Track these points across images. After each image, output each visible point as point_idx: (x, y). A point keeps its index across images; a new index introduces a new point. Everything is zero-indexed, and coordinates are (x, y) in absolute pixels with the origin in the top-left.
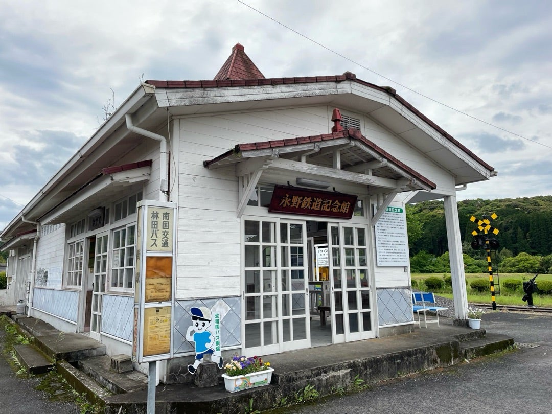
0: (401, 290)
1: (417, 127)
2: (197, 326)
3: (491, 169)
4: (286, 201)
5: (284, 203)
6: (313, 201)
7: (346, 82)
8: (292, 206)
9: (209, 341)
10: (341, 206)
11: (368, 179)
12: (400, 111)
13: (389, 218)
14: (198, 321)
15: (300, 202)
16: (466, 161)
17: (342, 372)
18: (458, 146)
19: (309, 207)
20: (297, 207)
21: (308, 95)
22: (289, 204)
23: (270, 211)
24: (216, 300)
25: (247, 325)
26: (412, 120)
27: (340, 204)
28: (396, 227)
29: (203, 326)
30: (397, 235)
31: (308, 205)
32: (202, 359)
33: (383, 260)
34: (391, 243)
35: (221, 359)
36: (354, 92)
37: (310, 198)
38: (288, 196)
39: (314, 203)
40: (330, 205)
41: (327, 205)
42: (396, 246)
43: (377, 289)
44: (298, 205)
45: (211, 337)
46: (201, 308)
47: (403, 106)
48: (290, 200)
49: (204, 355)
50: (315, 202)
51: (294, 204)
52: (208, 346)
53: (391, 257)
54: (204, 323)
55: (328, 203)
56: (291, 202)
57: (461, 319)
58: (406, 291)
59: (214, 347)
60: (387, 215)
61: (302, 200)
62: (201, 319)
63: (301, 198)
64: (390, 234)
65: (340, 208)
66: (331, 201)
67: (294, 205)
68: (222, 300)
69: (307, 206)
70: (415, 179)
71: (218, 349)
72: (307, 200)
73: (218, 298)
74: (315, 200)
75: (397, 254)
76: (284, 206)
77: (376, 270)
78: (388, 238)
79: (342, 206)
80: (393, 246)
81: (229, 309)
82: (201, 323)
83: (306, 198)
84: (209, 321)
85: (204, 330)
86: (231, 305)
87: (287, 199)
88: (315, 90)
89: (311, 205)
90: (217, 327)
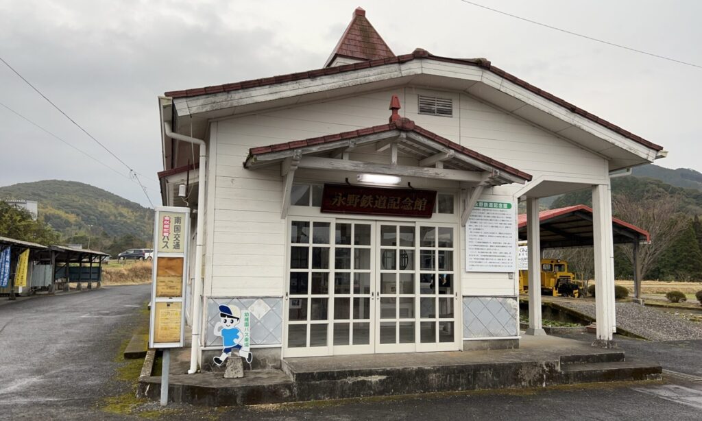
0: (501, 299)
1: (527, 104)
2: (225, 322)
3: (658, 149)
4: (340, 200)
5: (337, 202)
6: (375, 199)
7: (415, 61)
8: (347, 205)
9: (238, 337)
10: (414, 203)
11: (436, 174)
12: (498, 87)
13: (488, 215)
14: (226, 318)
15: (357, 200)
16: (611, 140)
17: (375, 379)
18: (596, 122)
19: (371, 206)
20: (355, 206)
21: (359, 83)
22: (344, 203)
23: (323, 211)
24: (254, 300)
25: (290, 326)
26: (517, 96)
27: (412, 202)
28: (499, 225)
29: (232, 323)
30: (500, 235)
31: (369, 203)
32: (230, 353)
33: (473, 264)
34: (489, 245)
35: (250, 355)
36: (426, 72)
37: (371, 196)
38: (341, 194)
39: (376, 202)
40: (398, 202)
41: (395, 203)
42: (497, 248)
43: (463, 297)
44: (356, 203)
45: (239, 334)
46: (230, 307)
47: (504, 80)
48: (344, 198)
49: (232, 350)
50: (378, 200)
51: (350, 202)
52: (236, 341)
53: (488, 261)
54: (232, 321)
55: (396, 200)
56: (346, 201)
57: (602, 339)
58: (510, 301)
59: (242, 343)
60: (486, 212)
61: (360, 198)
62: (229, 317)
63: (359, 196)
64: (487, 235)
65: (413, 205)
66: (399, 198)
67: (350, 204)
68: (261, 300)
69: (367, 205)
70: (498, 171)
71: (247, 345)
72: (367, 198)
73: (258, 298)
74: (378, 197)
75: (497, 258)
76: (339, 205)
77: (464, 275)
78: (485, 239)
79: (416, 203)
80: (492, 248)
81: (269, 308)
82: (229, 320)
83: (364, 196)
84: (238, 319)
85: (232, 326)
86: (272, 305)
87: (340, 197)
88: (369, 76)
89: (373, 204)
90: (246, 325)
